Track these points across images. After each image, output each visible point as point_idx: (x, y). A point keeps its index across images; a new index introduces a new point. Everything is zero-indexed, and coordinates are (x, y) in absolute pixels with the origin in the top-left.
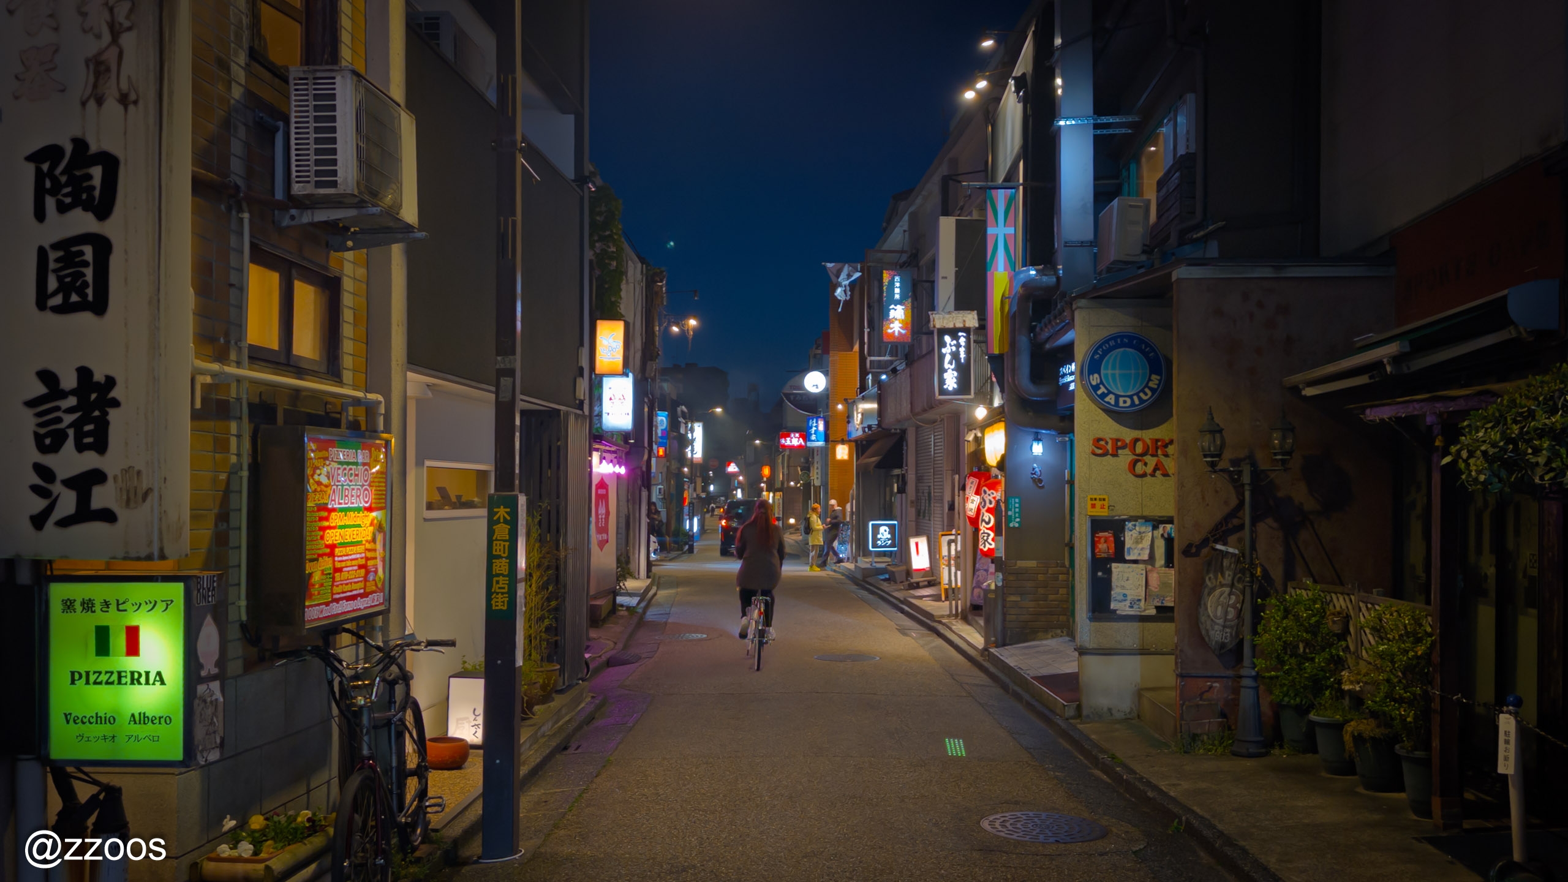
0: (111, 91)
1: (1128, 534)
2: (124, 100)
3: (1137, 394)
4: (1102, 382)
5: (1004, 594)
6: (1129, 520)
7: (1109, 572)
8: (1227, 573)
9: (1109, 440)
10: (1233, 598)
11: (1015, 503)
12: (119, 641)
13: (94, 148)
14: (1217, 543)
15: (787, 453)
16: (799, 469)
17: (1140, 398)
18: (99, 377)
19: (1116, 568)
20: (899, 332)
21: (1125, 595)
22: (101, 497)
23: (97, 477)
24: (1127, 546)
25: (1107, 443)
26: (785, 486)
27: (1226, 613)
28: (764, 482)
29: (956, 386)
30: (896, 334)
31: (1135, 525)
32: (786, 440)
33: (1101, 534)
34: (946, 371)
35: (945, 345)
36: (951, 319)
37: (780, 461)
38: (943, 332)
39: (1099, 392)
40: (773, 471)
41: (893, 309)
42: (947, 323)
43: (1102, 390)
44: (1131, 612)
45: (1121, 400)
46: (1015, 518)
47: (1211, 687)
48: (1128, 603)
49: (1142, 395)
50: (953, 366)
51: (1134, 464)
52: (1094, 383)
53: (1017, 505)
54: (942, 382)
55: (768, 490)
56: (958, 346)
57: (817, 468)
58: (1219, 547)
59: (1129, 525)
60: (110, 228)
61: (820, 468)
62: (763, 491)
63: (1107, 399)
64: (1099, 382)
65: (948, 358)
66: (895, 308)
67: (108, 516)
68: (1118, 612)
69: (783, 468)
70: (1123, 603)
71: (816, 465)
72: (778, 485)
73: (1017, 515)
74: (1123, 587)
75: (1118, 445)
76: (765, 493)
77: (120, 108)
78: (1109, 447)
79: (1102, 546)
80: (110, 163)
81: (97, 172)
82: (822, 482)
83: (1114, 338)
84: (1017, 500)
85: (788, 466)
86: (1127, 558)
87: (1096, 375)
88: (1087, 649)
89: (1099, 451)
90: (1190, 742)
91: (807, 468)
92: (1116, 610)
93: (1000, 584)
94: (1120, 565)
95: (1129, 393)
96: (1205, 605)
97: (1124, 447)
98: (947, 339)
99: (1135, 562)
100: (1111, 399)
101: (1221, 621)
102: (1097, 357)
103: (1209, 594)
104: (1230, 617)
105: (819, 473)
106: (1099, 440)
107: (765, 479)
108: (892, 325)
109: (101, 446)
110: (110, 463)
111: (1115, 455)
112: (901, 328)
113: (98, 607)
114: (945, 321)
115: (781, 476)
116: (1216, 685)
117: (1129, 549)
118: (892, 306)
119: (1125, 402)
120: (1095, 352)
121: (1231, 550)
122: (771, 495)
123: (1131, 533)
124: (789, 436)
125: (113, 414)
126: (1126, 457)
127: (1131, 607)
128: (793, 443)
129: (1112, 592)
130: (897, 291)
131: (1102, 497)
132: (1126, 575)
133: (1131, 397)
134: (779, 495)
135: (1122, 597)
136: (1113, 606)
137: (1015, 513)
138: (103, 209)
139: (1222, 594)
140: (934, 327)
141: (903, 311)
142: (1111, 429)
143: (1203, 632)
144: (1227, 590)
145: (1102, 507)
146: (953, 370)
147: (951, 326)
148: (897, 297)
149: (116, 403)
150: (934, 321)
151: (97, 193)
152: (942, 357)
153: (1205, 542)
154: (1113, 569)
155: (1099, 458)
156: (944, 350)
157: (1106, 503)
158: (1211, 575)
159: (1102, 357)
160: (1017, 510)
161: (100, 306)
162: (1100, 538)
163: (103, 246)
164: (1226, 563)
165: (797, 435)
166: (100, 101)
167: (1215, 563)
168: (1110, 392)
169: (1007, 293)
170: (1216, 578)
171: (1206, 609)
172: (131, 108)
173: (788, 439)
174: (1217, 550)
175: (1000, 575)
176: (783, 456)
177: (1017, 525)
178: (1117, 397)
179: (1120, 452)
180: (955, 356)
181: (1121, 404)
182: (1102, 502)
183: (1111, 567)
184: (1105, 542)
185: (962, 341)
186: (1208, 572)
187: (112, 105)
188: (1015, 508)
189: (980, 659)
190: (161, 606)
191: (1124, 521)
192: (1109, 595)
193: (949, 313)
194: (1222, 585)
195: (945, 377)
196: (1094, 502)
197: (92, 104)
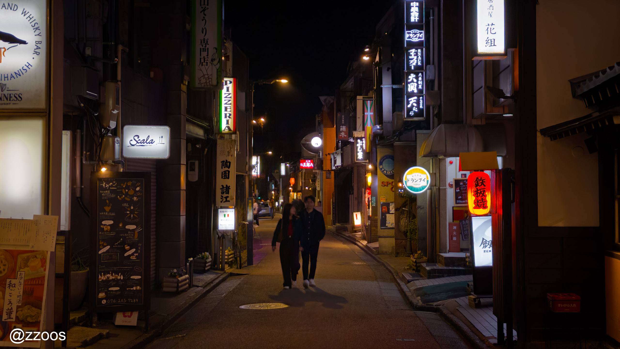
0: (230, 154)
1: (390, 207)
2: (231, 156)
3: (392, 170)
4: (383, 168)
5: (371, 227)
6: (391, 203)
7: (386, 216)
8: (405, 215)
9: (386, 182)
10: (407, 220)
11: (374, 199)
12: (227, 216)
13: (228, 161)
14: (403, 208)
15: (304, 171)
16: (310, 180)
17: (392, 172)
18: (228, 186)
19: (388, 215)
20: (344, 136)
21: (390, 222)
22: (228, 199)
23: (228, 197)
24: (390, 209)
25: (385, 183)
26: (303, 189)
27: (405, 224)
28: (291, 187)
29: (362, 157)
30: (343, 137)
31: (392, 204)
32: (303, 164)
33: (384, 207)
34: (359, 152)
35: (358, 143)
36: (360, 134)
37: (300, 175)
38: (357, 138)
39: (382, 170)
40: (296, 181)
41: (342, 127)
42: (359, 135)
43: (383, 170)
44: (391, 227)
45: (388, 172)
46: (374, 203)
47: (402, 242)
48: (390, 224)
49: (393, 171)
50: (361, 150)
51: (392, 188)
52: (381, 168)
53: (375, 199)
54: (357, 156)
55: (293, 192)
56: (363, 143)
57: (319, 182)
58: (404, 209)
59: (391, 204)
60: (230, 170)
61: (320, 181)
62: (291, 192)
63: (384, 172)
64: (382, 167)
65: (359, 148)
66: (343, 127)
67: (229, 201)
68: (388, 227)
69: (302, 179)
70: (389, 224)
71: (318, 180)
72: (299, 189)
73: (375, 202)
74: (389, 220)
75: (388, 183)
76: (292, 193)
77: (231, 157)
78: (386, 184)
79: (384, 210)
80: (230, 163)
81: (228, 164)
82: (321, 188)
83: (386, 156)
84: (375, 198)
85: (305, 179)
86: (390, 213)
87: (381, 166)
88: (381, 236)
89: (383, 185)
90: (397, 254)
91: (314, 181)
92: (387, 226)
93: (369, 224)
94: (389, 214)
95: (390, 170)
96: (400, 222)
97: (390, 184)
98: (359, 141)
99: (392, 214)
100: (385, 172)
101: (404, 226)
102: (381, 161)
103: (401, 220)
104: (406, 225)
105: (320, 184)
106: (383, 182)
107: (292, 185)
108: (341, 133)
109: (228, 193)
110: (229, 195)
111: (387, 186)
112: (345, 134)
113: (224, 212)
114: (358, 135)
115: (301, 184)
116: (404, 241)
117: (391, 210)
118: (341, 126)
119: (389, 172)
120: (381, 160)
121: (406, 209)
122: (295, 194)
123: (391, 206)
124: (305, 162)
125: (230, 190)
126: (390, 186)
127: (391, 225)
128: (307, 166)
129: (387, 222)
130: (343, 121)
131: (384, 197)
132: (390, 217)
133: (390, 171)
134: (300, 194)
135: (389, 223)
136: (387, 225)
137: (374, 202)
138: (229, 167)
139: (404, 219)
140: (354, 136)
141: (345, 128)
142: (386, 179)
143: (400, 229)
144: (405, 219)
145: (384, 199)
146: (361, 152)
147: (360, 136)
148: (343, 123)
149: (230, 189)
150: (354, 134)
151: (228, 166)
152: (357, 147)
153: (401, 207)
154: (387, 216)
155: (383, 187)
156: (358, 145)
157: (385, 199)
158: (402, 215)
159: (383, 161)
160: (375, 201)
161: (228, 178)
162: (383, 207)
163: (229, 172)
164: (405, 212)
165: (309, 161)
166: (229, 156)
167: (403, 212)
168: (385, 170)
169: (371, 133)
170: (403, 216)
171: (401, 223)
172: (232, 157)
173: (305, 163)
174: (403, 209)
175: (369, 221)
176: (302, 173)
177: (374, 205)
178: (387, 171)
179: (389, 185)
180: (362, 147)
181: (388, 173)
182: (384, 198)
183: (386, 215)
184: (385, 208)
185: (364, 142)
186: (401, 214)
187: (230, 156)
188: (374, 200)
189: (365, 249)
190: (232, 212)
191: (389, 203)
192: (386, 222)
193: (360, 131)
194: (404, 218)
195: (358, 155)
196: (382, 198)
197: (228, 156)
